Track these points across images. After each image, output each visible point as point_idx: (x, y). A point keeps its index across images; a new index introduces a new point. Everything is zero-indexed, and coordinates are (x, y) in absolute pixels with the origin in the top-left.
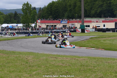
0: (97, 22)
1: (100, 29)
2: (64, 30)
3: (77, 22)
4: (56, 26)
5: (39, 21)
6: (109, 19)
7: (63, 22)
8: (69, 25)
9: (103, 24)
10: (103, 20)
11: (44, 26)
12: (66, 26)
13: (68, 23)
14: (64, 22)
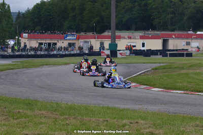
0: (130, 38)
1: (136, 50)
2: (72, 52)
3: (95, 38)
4: (55, 44)
5: (25, 35)
6: (151, 33)
7: (68, 38)
8: (80, 43)
9: (142, 41)
10: (141, 34)
11: (34, 44)
12: (74, 44)
13: (78, 38)
14: (71, 38)
